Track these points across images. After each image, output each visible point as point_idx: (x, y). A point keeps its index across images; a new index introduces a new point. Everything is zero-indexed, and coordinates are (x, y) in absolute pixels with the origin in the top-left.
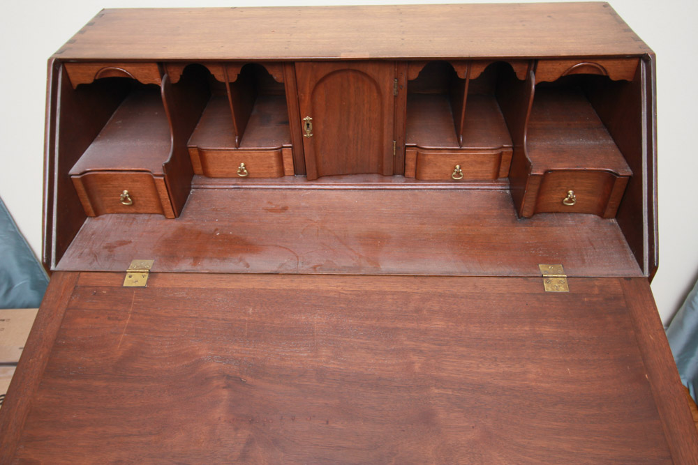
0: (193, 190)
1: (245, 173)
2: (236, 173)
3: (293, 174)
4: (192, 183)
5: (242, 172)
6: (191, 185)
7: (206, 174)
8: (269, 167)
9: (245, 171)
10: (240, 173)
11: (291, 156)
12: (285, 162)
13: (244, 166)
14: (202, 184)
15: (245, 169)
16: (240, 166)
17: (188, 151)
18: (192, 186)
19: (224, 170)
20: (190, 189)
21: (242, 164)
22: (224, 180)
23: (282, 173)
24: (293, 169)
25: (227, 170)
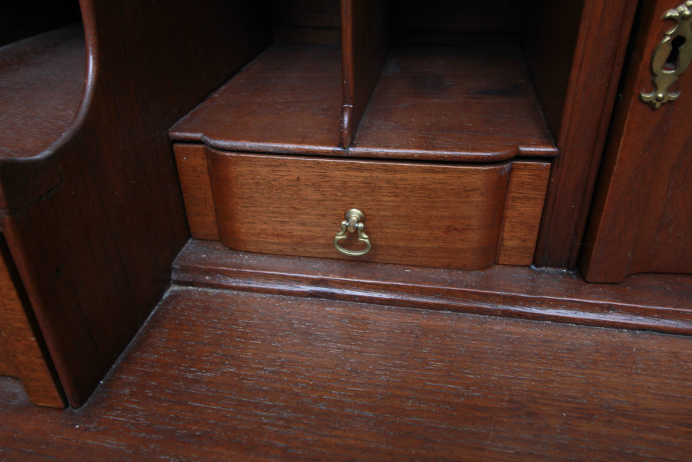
0: (176, 288)
1: (364, 246)
2: (331, 244)
3: (527, 261)
4: (176, 265)
5: (352, 239)
6: (169, 270)
7: (228, 239)
8: (449, 229)
9: (364, 238)
10: (343, 244)
11: (541, 195)
12: (511, 214)
13: (361, 220)
14: (208, 272)
15: (365, 230)
16: (347, 219)
17: (172, 154)
18: (174, 276)
19: (288, 227)
20: (167, 282)
21: (355, 213)
22: (285, 263)
23: (490, 255)
24: (531, 244)
25: (298, 230)
